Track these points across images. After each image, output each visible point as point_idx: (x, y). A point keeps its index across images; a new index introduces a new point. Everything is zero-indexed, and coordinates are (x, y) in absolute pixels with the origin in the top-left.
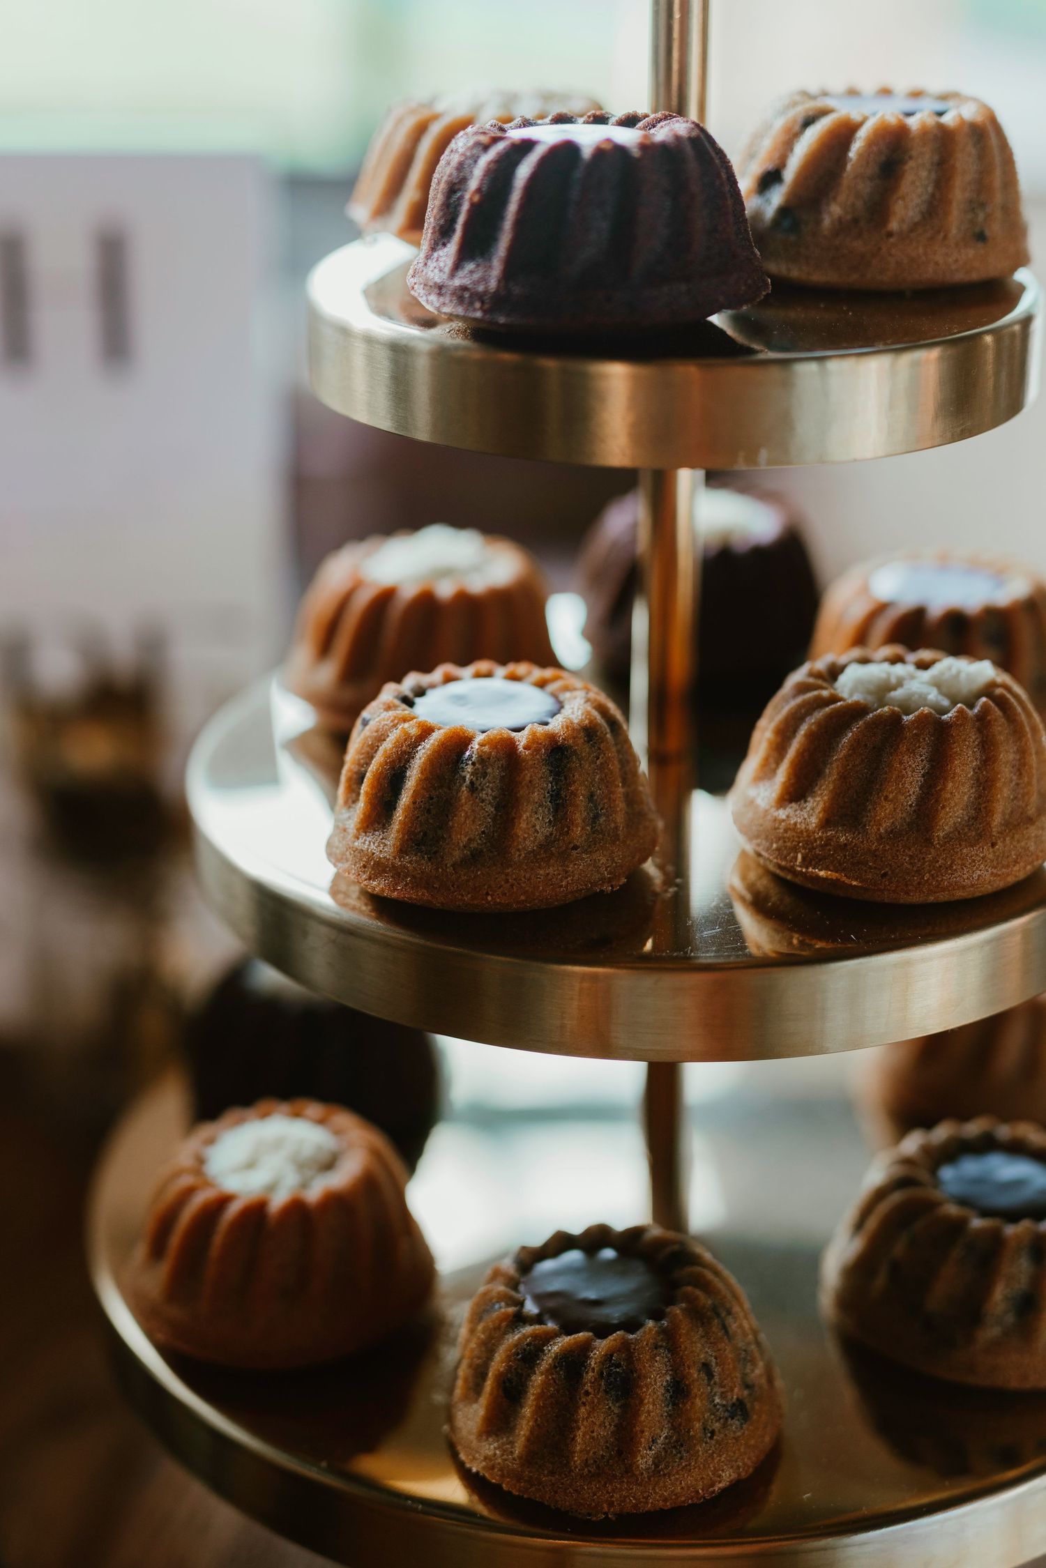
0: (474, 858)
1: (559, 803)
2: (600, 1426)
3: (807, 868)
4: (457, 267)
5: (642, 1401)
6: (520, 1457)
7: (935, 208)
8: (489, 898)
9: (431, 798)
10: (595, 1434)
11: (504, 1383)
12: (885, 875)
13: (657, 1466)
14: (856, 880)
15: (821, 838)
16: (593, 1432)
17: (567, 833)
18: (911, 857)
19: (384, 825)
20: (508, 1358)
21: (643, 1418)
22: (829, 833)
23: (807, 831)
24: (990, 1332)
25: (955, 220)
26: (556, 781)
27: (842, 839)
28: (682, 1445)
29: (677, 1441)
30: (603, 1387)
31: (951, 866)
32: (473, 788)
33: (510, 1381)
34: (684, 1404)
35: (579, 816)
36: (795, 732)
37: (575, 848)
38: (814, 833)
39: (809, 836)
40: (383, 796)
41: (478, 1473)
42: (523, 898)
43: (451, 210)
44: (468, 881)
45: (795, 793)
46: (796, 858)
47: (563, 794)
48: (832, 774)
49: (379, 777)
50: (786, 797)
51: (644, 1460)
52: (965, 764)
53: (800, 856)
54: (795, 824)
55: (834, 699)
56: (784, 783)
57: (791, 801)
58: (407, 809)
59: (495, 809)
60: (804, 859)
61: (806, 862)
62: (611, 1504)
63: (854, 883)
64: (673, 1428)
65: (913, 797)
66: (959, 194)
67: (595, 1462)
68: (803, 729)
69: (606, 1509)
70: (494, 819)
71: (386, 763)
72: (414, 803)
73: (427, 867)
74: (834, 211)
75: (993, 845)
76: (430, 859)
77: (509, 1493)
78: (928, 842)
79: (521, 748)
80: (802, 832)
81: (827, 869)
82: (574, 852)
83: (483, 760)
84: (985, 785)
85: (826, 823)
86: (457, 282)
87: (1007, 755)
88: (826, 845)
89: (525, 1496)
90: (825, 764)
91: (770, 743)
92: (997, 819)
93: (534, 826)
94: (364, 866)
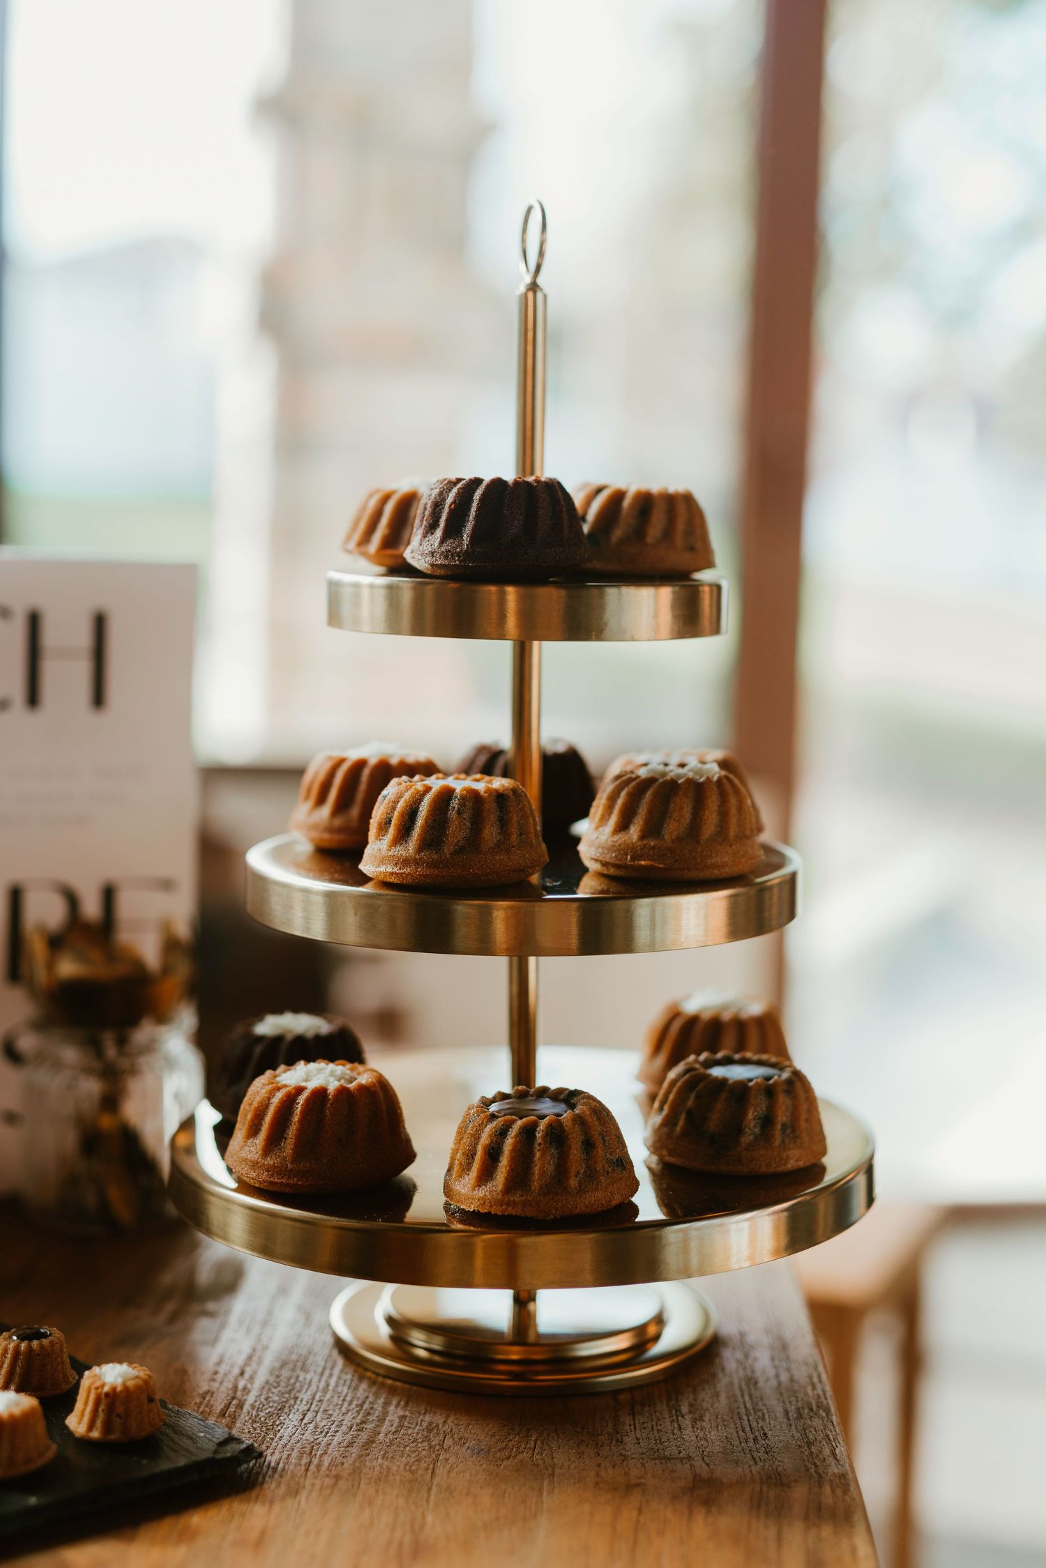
0: (460, 850)
1: (503, 823)
2: (548, 1164)
3: (634, 862)
4: (442, 542)
5: (570, 1148)
6: (501, 1191)
7: (668, 533)
8: (471, 870)
9: (435, 820)
10: (545, 1169)
11: (489, 1150)
12: (676, 861)
13: (580, 1186)
14: (661, 864)
15: (640, 845)
16: (544, 1167)
17: (509, 839)
18: (690, 850)
19: (406, 841)
20: (490, 1136)
21: (572, 1157)
22: (645, 842)
23: (632, 843)
24: (747, 1138)
25: (679, 540)
26: (501, 812)
27: (652, 844)
28: (592, 1176)
29: (590, 1174)
30: (549, 1140)
31: (711, 855)
32: (459, 812)
33: (493, 1148)
34: (593, 1152)
35: (514, 831)
36: (619, 796)
37: (513, 847)
38: (636, 843)
39: (633, 845)
40: (405, 825)
41: (474, 1210)
42: (489, 871)
43: (436, 515)
44: (458, 862)
45: (623, 826)
46: (627, 859)
47: (505, 817)
48: (643, 810)
49: (402, 815)
50: (618, 829)
51: (573, 1182)
52: (713, 802)
53: (629, 857)
54: (625, 841)
55: (638, 777)
56: (616, 822)
57: (620, 831)
58: (422, 827)
59: (471, 824)
60: (631, 858)
61: (633, 859)
62: (557, 1209)
63: (661, 866)
64: (587, 1167)
65: (688, 820)
66: (680, 526)
67: (546, 1186)
68: (623, 794)
69: (554, 1212)
70: (470, 830)
71: (407, 806)
72: (426, 823)
73: (436, 857)
74: (617, 534)
75: (731, 846)
76: (436, 852)
77: (496, 1214)
78: (698, 842)
79: (482, 793)
80: (629, 844)
81: (645, 860)
82: (513, 849)
83: (463, 798)
84: (724, 814)
85: (642, 837)
86: (443, 549)
87: (733, 801)
88: (643, 848)
89: (506, 1214)
90: (638, 807)
91: (605, 805)
92: (732, 833)
93: (492, 833)
94: (396, 864)
